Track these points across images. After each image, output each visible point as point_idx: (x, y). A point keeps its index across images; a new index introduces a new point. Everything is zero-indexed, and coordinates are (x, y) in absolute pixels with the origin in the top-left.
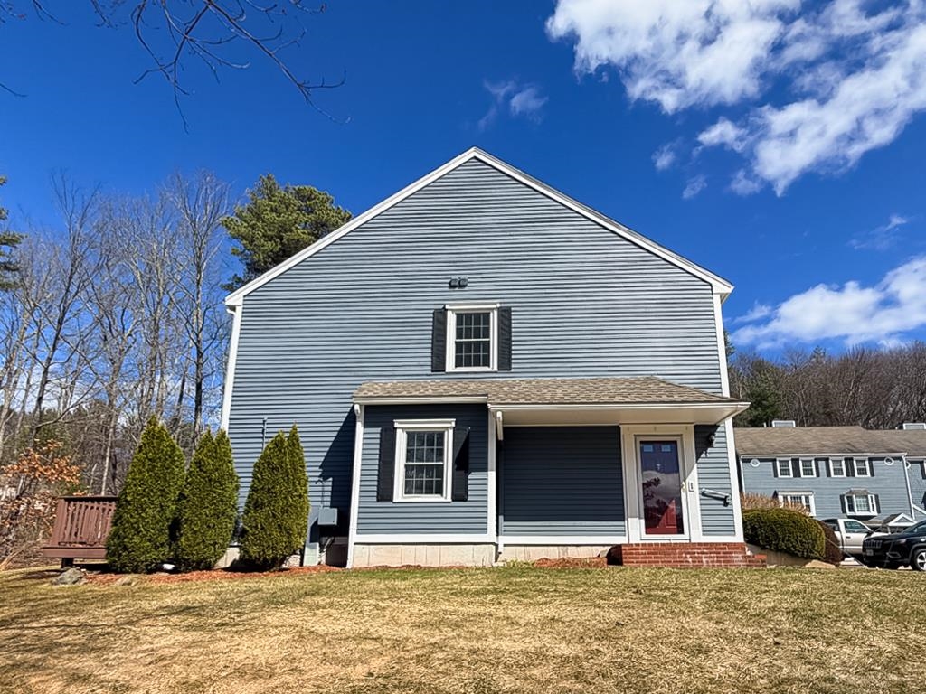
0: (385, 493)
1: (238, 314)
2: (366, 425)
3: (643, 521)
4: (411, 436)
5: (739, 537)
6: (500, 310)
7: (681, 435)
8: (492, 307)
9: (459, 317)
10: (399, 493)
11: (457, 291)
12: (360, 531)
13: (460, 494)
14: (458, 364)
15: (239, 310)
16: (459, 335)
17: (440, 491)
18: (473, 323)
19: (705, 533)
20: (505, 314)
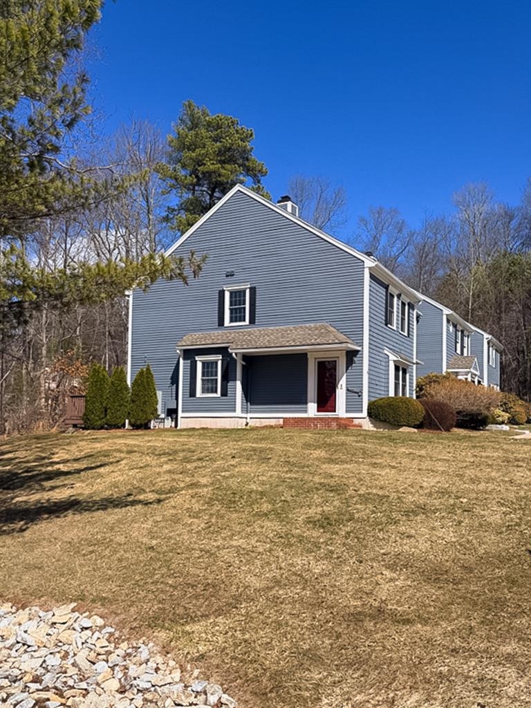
0: (192, 393)
1: (131, 299)
2: (184, 359)
3: (316, 405)
4: (204, 363)
5: (365, 414)
6: (250, 288)
7: (338, 357)
8: (246, 286)
9: (231, 293)
10: (199, 393)
11: (230, 279)
12: (183, 411)
13: (224, 393)
14: (231, 321)
15: (131, 297)
16: (231, 305)
17: (216, 392)
18: (237, 296)
19: (347, 411)
20: (253, 290)
